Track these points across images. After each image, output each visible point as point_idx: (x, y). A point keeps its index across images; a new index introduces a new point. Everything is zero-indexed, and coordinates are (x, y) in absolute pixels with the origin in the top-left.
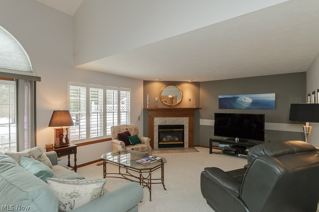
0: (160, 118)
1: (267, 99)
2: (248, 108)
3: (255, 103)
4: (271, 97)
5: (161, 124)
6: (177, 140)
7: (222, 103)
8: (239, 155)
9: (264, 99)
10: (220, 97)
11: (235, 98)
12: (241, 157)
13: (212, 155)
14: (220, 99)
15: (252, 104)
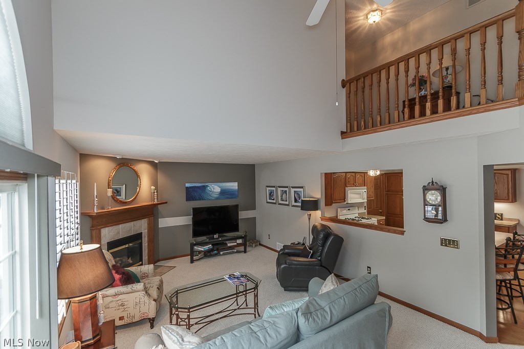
0: (110, 228)
1: (232, 188)
2: (217, 199)
3: (224, 193)
4: (234, 186)
5: (113, 240)
6: (131, 262)
7: (191, 194)
8: (221, 253)
9: (230, 188)
10: (188, 185)
11: (204, 187)
12: (224, 254)
13: (196, 263)
14: (187, 188)
15: (220, 193)
